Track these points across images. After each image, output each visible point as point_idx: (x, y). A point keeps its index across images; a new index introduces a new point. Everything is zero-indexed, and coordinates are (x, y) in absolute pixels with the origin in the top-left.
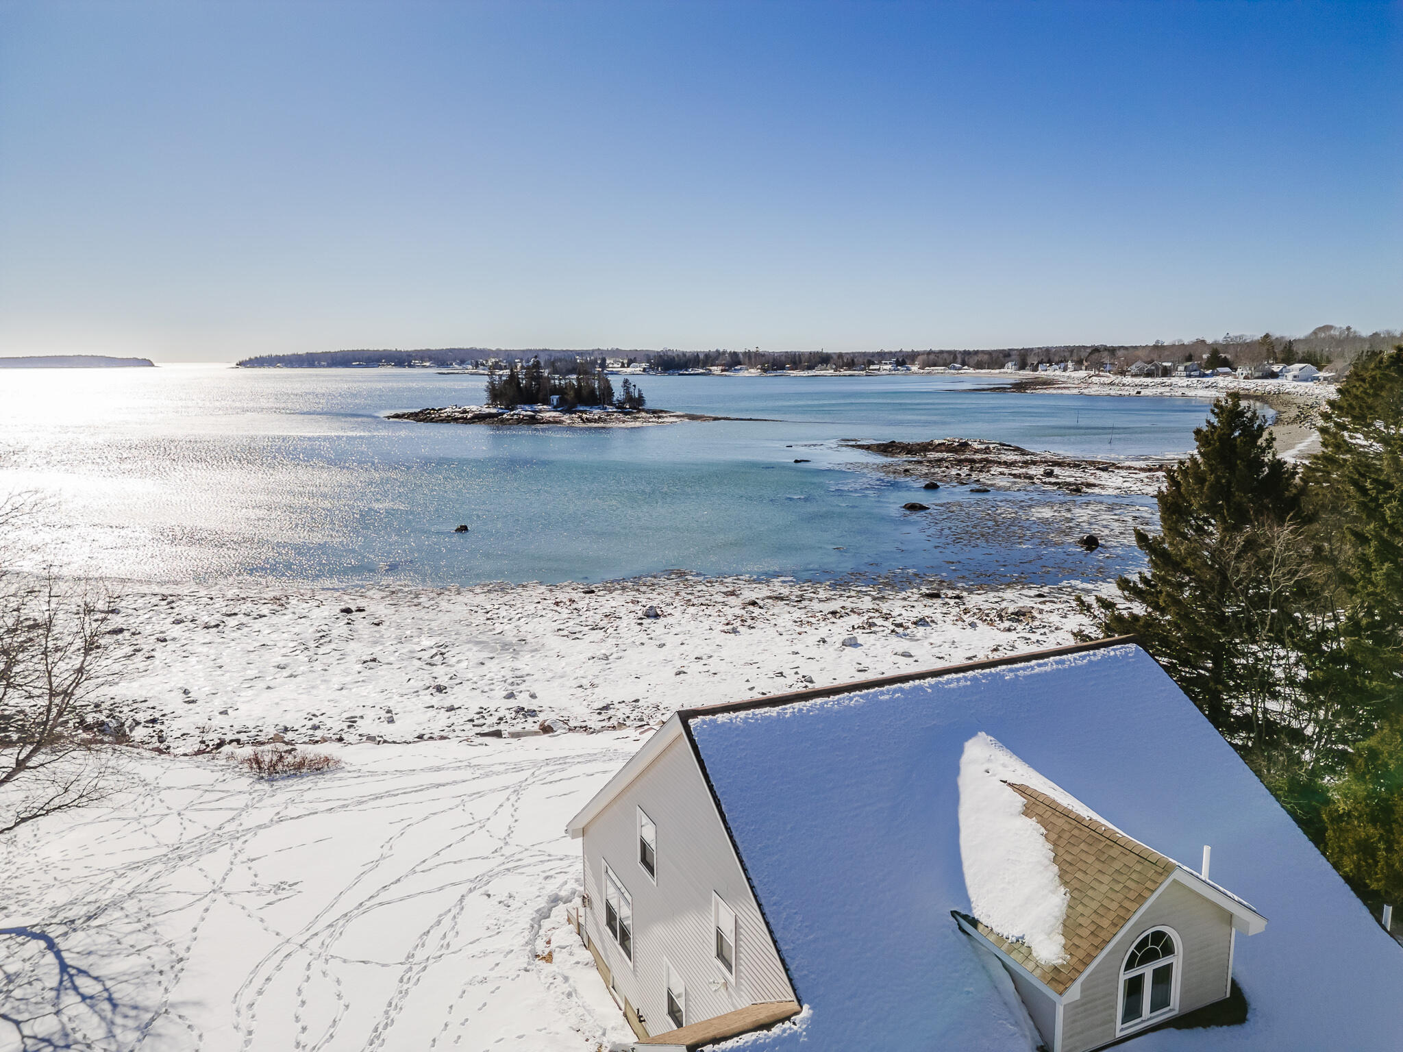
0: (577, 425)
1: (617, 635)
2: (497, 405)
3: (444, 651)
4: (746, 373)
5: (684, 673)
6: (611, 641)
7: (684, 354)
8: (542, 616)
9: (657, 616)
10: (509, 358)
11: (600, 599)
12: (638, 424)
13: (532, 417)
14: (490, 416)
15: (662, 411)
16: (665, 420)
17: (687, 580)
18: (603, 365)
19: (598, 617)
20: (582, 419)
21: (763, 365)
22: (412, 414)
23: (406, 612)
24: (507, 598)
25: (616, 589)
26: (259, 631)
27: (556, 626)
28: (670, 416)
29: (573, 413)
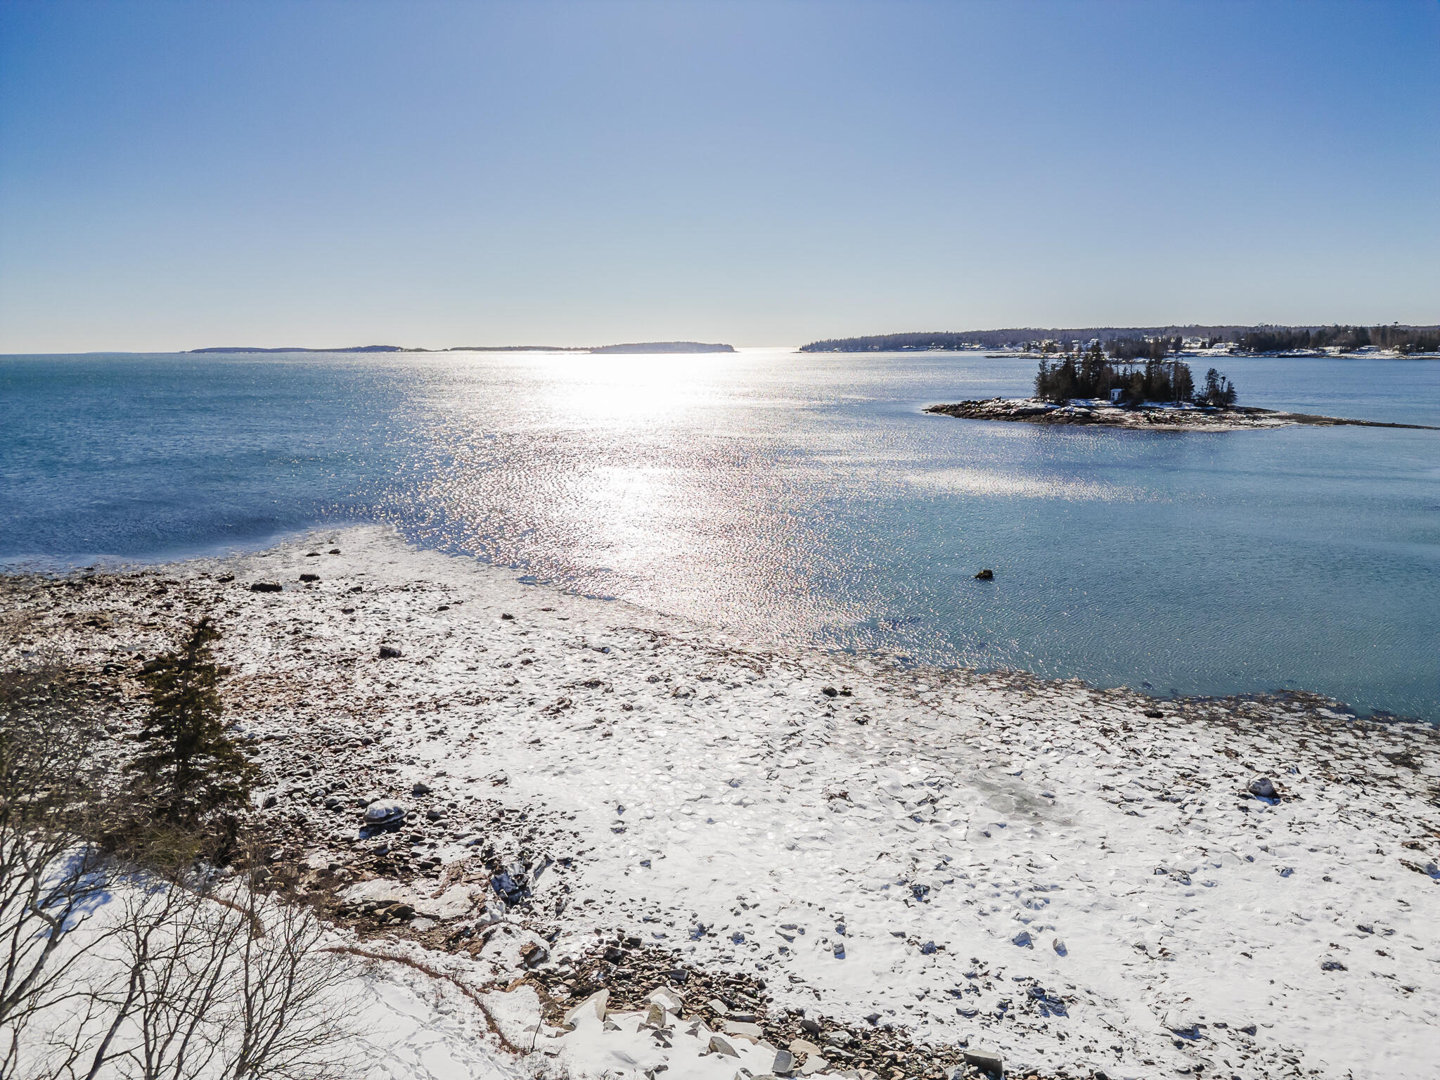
0: (1141, 426)
1: (1203, 824)
2: (1046, 399)
3: (937, 795)
4: (1376, 356)
5: (1342, 968)
6: (1192, 837)
7: (1288, 330)
8: (1081, 752)
9: (1273, 797)
10: (1065, 339)
11: (1172, 733)
12: (1224, 427)
13: (1086, 415)
14: (1037, 412)
15: (1259, 410)
16: (1263, 422)
17: (1320, 717)
18: (1178, 346)
19: (1170, 773)
20: (1149, 419)
21: (1403, 344)
22: (951, 407)
23: (901, 707)
24: (1033, 705)
25: (1200, 717)
26: (727, 711)
27: (1102, 777)
28: (1271, 417)
29: (1140, 409)
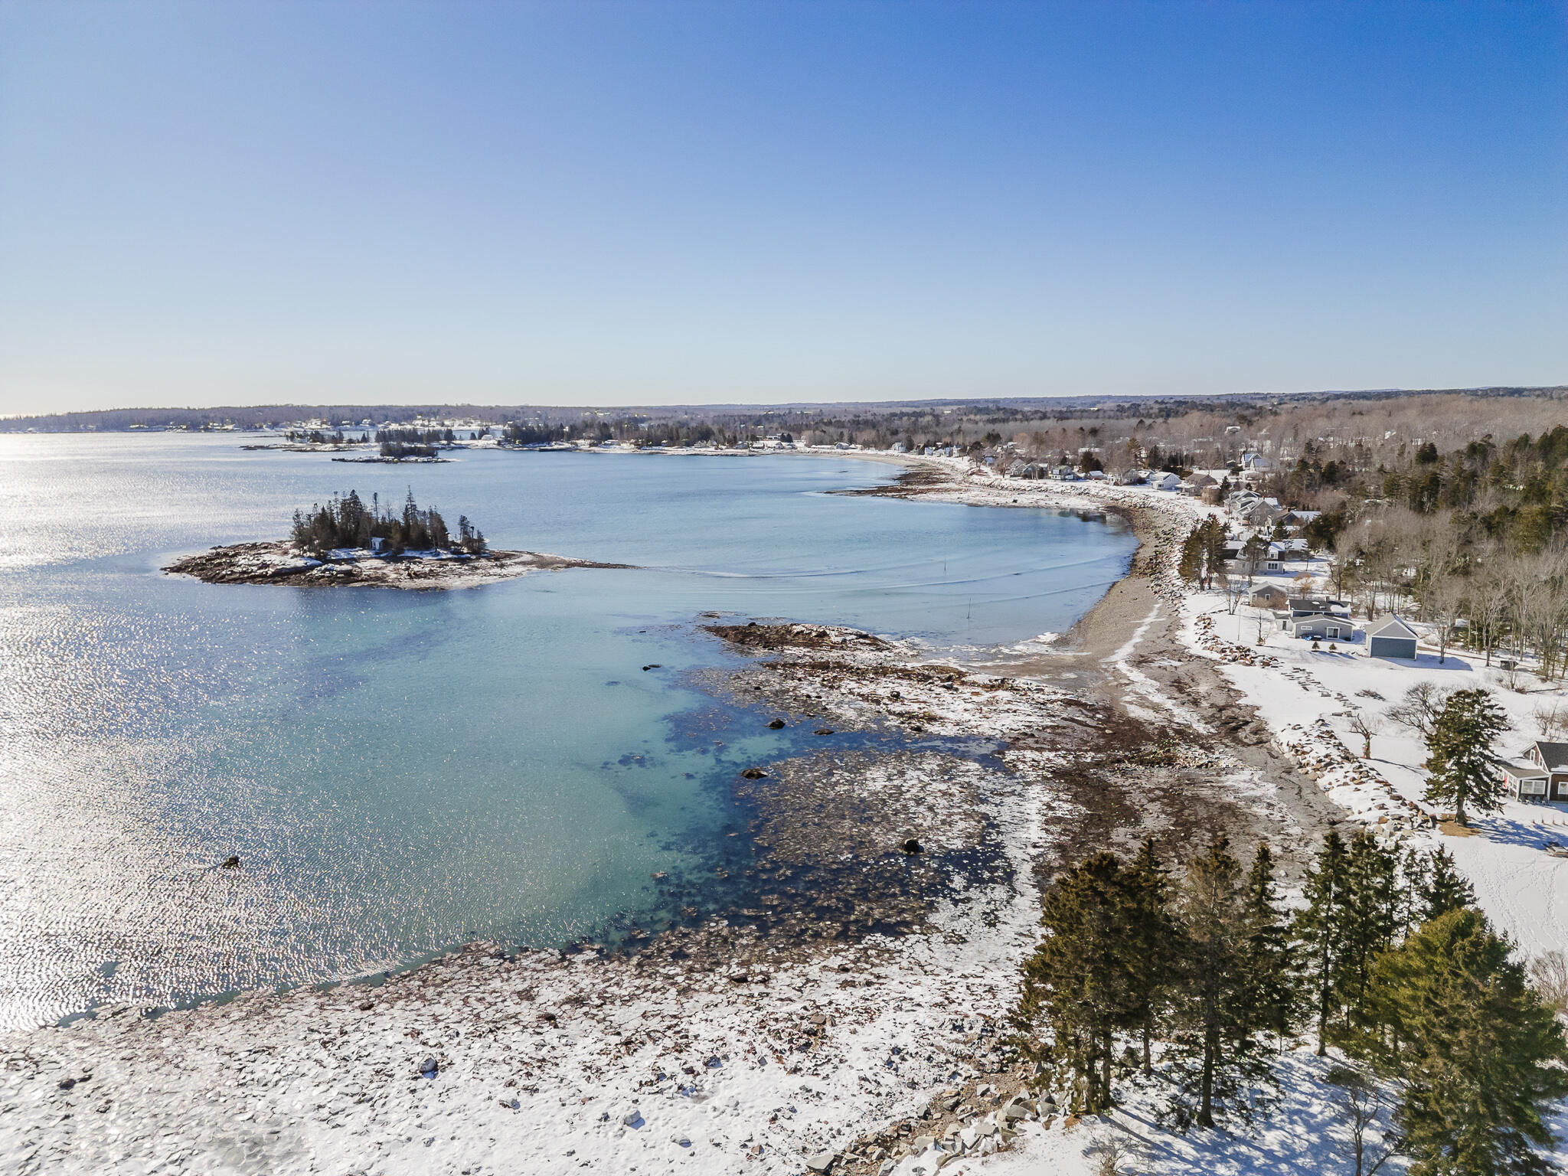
0: (402, 583)
1: (384, 1117)
2: (306, 552)
4: (617, 449)
8: (304, 1074)
9: (435, 1070)
11: (377, 1025)
13: (348, 573)
14: (296, 571)
15: (506, 556)
16: (509, 570)
18: (449, 437)
19: (368, 1072)
20: (410, 573)
21: (637, 437)
22: (196, 563)
23: (145, 1075)
24: (269, 1030)
25: (400, 998)
28: (515, 564)
29: (400, 560)
